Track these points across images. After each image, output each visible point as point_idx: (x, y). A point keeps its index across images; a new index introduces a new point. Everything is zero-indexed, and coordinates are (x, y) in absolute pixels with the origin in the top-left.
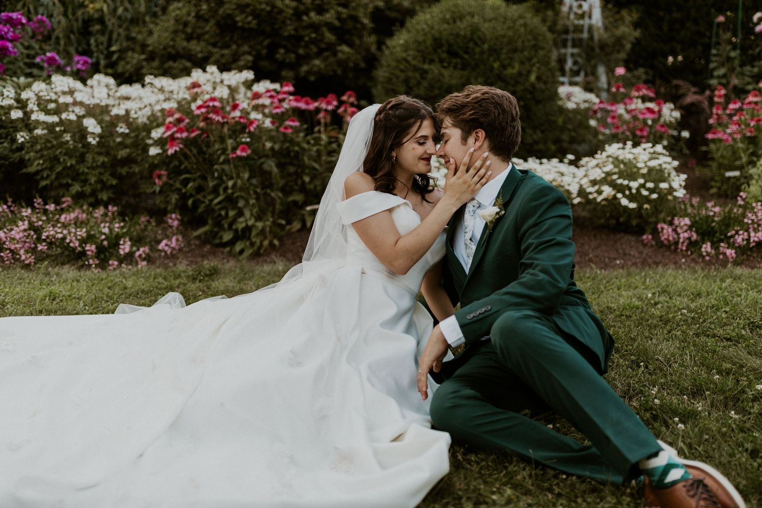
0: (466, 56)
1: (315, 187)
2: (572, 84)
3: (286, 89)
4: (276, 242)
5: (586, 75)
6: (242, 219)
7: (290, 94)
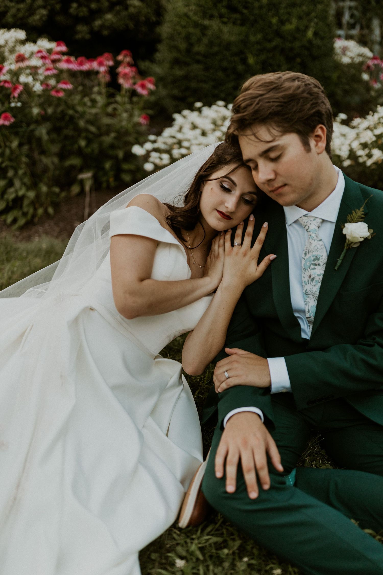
0: (245, 11)
1: (93, 151)
2: (348, 37)
3: (59, 49)
4: (51, 210)
5: (362, 28)
6: (12, 190)
7: (63, 53)
